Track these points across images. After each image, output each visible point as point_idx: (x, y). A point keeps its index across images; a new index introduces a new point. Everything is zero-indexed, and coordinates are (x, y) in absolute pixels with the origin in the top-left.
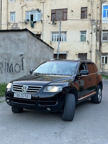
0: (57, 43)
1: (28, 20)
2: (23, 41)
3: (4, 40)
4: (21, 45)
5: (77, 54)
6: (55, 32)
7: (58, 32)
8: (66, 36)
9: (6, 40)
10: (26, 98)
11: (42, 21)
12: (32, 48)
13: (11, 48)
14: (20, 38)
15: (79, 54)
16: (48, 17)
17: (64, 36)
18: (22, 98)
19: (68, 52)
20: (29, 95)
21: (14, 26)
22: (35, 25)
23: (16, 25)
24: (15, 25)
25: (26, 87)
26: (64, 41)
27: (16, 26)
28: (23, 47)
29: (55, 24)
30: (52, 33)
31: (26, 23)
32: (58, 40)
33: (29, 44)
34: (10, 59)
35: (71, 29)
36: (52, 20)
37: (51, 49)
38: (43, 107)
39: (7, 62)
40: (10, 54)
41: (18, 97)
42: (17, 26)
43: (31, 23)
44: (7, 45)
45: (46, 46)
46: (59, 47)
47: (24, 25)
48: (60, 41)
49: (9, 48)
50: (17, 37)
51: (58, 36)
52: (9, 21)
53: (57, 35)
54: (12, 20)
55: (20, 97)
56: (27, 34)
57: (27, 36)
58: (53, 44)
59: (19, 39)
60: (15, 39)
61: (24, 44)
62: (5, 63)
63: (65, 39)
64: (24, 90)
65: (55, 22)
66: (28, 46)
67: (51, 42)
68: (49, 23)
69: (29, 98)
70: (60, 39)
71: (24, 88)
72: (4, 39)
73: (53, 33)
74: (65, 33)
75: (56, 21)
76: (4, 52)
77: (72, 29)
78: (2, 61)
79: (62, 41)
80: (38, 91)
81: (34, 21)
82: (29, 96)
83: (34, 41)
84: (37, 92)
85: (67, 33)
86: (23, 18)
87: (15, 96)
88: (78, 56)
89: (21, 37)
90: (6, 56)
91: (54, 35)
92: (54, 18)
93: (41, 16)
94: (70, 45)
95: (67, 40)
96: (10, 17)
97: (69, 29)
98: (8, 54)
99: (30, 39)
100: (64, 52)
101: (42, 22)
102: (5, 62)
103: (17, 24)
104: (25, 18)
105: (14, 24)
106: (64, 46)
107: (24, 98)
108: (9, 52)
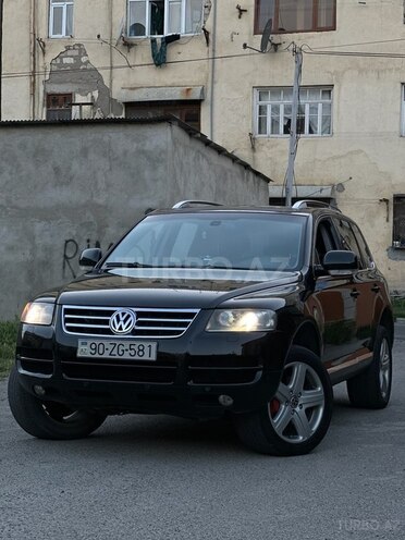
0: (284, 141)
1: (138, 29)
2: (155, 160)
3: (86, 156)
4: (147, 174)
5: (386, 201)
6: (276, 90)
7: (287, 90)
8: (328, 107)
9: (92, 156)
10: (137, 357)
11: (207, 33)
12: (185, 185)
13: (108, 185)
14: (146, 148)
15: (397, 198)
16: (241, 11)
17: (320, 106)
18: (117, 357)
19: (340, 188)
20: (146, 345)
21: (66, 60)
22: (173, 52)
23: (76, 53)
24: (69, 53)
25: (129, 316)
26: (319, 134)
27: (78, 58)
28: (155, 180)
29: (276, 46)
30: (256, 93)
31: (128, 45)
32: (287, 130)
33: (178, 171)
34: (107, 226)
35: (356, 73)
36: (262, 28)
37: (256, 179)
38: (207, 389)
39: (94, 238)
40: (106, 207)
41: (97, 356)
42: (84, 59)
43: (153, 41)
44: (95, 172)
45: (236, 169)
46: (291, 171)
47: (116, 55)
48: (300, 130)
49: (102, 185)
50: (135, 145)
51: (288, 109)
52: (42, 34)
53: (283, 102)
54: (57, 30)
55: (106, 355)
56: (170, 135)
57: (169, 139)
58: (264, 148)
59: (141, 152)
60: (125, 153)
61: (161, 170)
62: (88, 241)
63: (327, 120)
64: (120, 328)
65: (275, 38)
66: (175, 176)
67: (253, 139)
68: (245, 46)
69: (146, 357)
70: (301, 123)
71: (122, 319)
72: (85, 152)
73: (263, 91)
74: (327, 90)
75: (282, 31)
76: (83, 201)
77: (361, 71)
78: (74, 233)
79: (311, 132)
80: (185, 329)
81: (167, 33)
82: (146, 350)
83: (193, 154)
84: (182, 331)
85: (335, 92)
86: (111, 19)
87: (84, 351)
88: (391, 207)
89: (148, 146)
90: (89, 216)
91: (269, 102)
92: (270, 20)
93: (205, 11)
94: (351, 153)
95: (335, 128)
96: (45, 12)
97: (344, 72)
98: (100, 206)
99: (181, 150)
100: (318, 188)
101: (210, 37)
102: (86, 238)
103: (80, 50)
104: (121, 19)
105: (68, 48)
106: (317, 157)
107: (126, 356)
108: (101, 201)
